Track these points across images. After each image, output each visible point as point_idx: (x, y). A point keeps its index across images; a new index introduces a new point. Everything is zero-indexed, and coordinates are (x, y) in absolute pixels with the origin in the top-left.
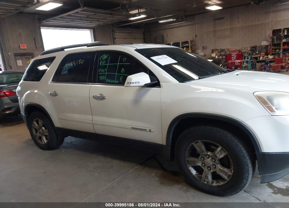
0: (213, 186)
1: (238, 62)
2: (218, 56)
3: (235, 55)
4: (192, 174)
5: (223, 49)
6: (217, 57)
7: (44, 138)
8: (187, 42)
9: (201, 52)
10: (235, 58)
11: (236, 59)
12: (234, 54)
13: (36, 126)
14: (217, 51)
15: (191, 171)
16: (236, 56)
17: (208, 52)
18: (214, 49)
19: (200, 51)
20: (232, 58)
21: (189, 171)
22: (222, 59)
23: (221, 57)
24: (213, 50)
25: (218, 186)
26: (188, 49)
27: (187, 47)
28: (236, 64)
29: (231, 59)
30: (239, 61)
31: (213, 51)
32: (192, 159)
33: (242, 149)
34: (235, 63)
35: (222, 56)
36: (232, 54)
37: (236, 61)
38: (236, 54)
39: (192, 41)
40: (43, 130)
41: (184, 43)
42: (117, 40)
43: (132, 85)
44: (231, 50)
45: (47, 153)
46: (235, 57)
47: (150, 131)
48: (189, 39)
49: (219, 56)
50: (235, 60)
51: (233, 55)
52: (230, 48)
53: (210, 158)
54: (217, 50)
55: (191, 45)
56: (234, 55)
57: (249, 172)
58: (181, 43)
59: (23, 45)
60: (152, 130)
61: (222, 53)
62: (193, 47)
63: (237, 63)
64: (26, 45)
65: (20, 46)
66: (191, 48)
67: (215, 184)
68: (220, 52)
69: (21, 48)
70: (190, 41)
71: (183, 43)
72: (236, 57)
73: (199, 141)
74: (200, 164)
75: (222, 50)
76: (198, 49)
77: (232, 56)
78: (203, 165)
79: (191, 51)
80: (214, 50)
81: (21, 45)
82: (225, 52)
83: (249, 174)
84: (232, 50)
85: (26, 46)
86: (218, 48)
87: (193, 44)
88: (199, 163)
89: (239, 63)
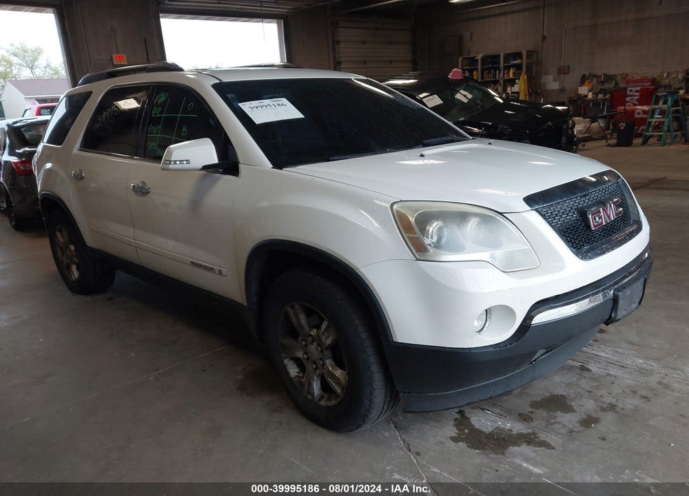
0: (320, 405)
1: (641, 111)
2: (593, 94)
3: (636, 91)
4: (288, 374)
5: (612, 74)
6: (590, 96)
7: (74, 268)
8: (518, 55)
9: (554, 80)
10: (637, 100)
11: (637, 103)
12: (634, 89)
13: (61, 242)
14: (595, 80)
15: (288, 367)
16: (638, 94)
17: (571, 80)
18: (587, 73)
19: (550, 78)
20: (628, 99)
21: (285, 367)
22: (604, 101)
23: (600, 96)
24: (584, 76)
25: (328, 408)
26: (519, 71)
27: (519, 67)
28: (636, 116)
29: (624, 104)
30: (646, 108)
31: (583, 80)
32: (288, 341)
33: (361, 329)
34: (633, 111)
35: (605, 95)
36: (629, 89)
37: (638, 107)
38: (639, 89)
39: (533, 52)
40: (71, 251)
41: (512, 58)
42: (342, 45)
43: (171, 166)
44: (631, 78)
45: (79, 299)
46: (636, 98)
47: (220, 272)
48: (523, 46)
49: (596, 94)
50: (635, 105)
51: (631, 91)
52: (629, 72)
53: (315, 343)
54: (594, 76)
55: (527, 64)
56: (634, 92)
57: (372, 383)
58: (504, 57)
59: (119, 57)
60: (224, 271)
61: (606, 86)
62: (534, 67)
63: (639, 113)
64: (125, 56)
65: (112, 58)
66: (527, 71)
67: (323, 403)
68: (602, 82)
69: (115, 63)
70: (527, 51)
71: (508, 57)
72: (638, 97)
73: (295, 303)
74: (300, 355)
75: (609, 78)
76: (546, 74)
77: (628, 93)
78: (305, 356)
79: (526, 77)
80: (588, 75)
81: (114, 56)
82: (616, 82)
83: (372, 387)
84: (633, 79)
85: (125, 59)
86: (599, 72)
87: (534, 59)
88: (299, 351)
89: (645, 112)
